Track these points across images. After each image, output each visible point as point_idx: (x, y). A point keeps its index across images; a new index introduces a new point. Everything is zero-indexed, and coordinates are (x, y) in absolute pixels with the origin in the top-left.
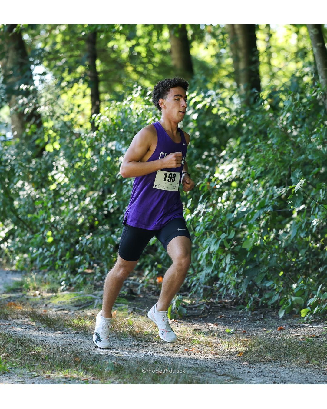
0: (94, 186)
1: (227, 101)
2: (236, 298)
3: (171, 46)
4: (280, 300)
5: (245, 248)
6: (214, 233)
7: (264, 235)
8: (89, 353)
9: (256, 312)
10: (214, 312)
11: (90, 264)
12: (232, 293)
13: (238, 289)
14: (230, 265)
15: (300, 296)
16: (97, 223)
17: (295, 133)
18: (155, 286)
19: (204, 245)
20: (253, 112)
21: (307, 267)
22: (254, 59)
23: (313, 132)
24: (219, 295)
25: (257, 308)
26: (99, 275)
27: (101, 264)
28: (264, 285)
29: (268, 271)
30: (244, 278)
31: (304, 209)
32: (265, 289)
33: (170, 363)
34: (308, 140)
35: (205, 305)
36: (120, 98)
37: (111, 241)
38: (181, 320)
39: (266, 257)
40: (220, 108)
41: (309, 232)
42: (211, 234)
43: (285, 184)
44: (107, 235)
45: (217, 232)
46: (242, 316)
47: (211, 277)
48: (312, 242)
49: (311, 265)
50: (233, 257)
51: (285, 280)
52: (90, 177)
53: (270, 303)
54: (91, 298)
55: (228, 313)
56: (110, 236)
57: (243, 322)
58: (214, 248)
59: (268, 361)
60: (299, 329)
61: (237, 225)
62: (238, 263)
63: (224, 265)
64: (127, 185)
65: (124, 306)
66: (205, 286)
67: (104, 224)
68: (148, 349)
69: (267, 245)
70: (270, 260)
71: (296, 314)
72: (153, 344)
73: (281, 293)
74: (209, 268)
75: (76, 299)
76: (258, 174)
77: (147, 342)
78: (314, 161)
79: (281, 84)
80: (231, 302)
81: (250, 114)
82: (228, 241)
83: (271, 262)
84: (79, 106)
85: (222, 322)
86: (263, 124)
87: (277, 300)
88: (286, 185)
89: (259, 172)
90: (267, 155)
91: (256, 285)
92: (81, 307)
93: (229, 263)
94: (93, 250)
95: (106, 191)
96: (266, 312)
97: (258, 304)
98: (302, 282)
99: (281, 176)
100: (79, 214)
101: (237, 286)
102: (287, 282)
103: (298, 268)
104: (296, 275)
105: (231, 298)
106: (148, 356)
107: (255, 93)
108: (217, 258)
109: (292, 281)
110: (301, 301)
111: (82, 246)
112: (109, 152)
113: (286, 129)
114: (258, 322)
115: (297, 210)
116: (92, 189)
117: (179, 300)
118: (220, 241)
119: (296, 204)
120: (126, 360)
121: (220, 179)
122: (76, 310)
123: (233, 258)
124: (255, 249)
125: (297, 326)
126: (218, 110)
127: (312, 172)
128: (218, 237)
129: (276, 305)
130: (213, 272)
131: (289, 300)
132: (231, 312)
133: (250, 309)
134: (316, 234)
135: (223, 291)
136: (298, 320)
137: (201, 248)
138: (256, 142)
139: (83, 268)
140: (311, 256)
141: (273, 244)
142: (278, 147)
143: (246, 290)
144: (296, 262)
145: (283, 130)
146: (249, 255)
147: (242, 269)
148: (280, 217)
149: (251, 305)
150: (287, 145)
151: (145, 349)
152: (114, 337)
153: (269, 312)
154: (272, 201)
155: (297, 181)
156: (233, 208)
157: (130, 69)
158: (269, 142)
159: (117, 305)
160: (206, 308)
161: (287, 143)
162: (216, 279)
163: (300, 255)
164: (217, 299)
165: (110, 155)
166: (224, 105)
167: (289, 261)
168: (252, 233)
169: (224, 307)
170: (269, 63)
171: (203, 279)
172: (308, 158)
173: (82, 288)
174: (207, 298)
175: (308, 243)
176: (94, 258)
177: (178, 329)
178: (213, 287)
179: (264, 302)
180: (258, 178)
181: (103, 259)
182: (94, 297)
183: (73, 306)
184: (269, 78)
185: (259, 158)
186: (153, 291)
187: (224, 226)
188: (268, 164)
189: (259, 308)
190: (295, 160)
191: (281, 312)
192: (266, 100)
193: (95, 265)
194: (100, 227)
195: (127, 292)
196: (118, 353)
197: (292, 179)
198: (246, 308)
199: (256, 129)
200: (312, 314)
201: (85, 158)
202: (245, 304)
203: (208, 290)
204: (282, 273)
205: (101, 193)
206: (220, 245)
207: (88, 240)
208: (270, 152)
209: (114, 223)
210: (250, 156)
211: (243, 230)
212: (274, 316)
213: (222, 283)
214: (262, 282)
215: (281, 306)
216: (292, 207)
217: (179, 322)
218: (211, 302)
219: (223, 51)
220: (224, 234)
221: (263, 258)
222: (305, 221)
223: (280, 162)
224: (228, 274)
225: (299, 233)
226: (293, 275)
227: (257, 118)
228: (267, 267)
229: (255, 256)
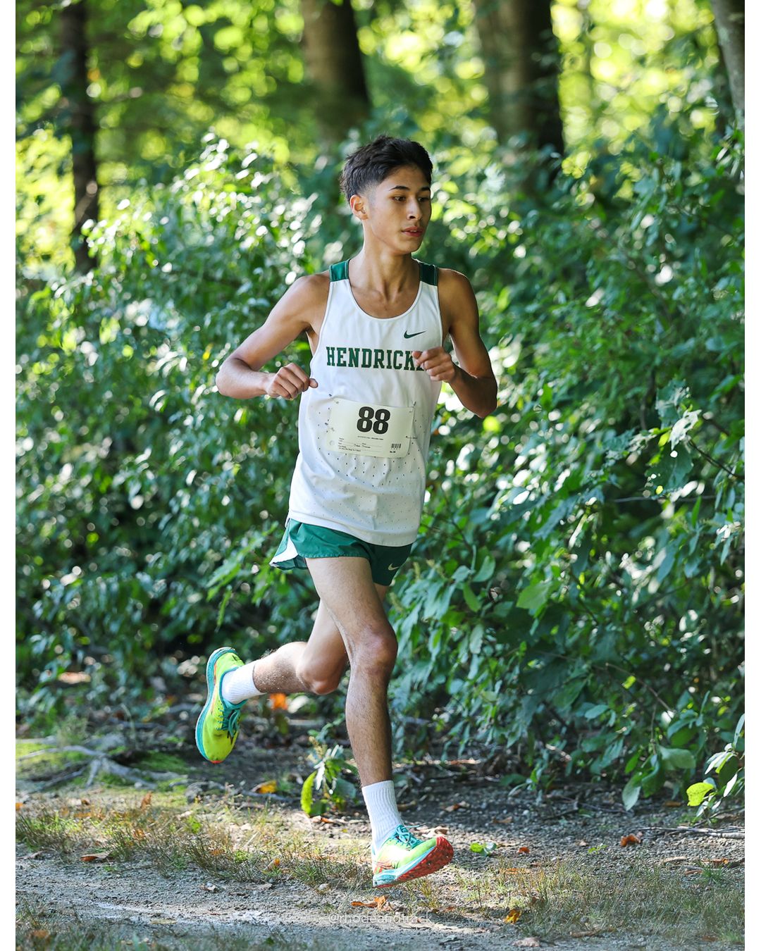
0: (85, 431)
1: (471, 184)
2: (498, 752)
3: (305, 24)
4: (627, 757)
5: (525, 607)
6: (434, 567)
7: (580, 572)
8: (76, 915)
9: (557, 793)
10: (436, 795)
11: (74, 657)
12: (489, 739)
13: (504, 726)
14: (482, 659)
15: (686, 747)
16: (93, 538)
17: (665, 275)
18: (265, 721)
19: (406, 601)
20: (548, 214)
21: (706, 663)
22: (547, 61)
23: (719, 272)
24: (450, 746)
25: (560, 782)
26: (102, 688)
27: (107, 659)
28: (579, 714)
29: (591, 675)
30: (521, 694)
31: (693, 494)
32: (584, 728)
33: (310, 943)
34: (706, 295)
35: (409, 773)
36: (161, 175)
37: (136, 591)
38: (340, 816)
39: (586, 634)
40: (451, 204)
41: (709, 562)
42: (425, 568)
43: (638, 422)
44: (124, 574)
45: (443, 564)
46: (517, 806)
47: (427, 694)
48: (718, 590)
49: (715, 655)
50: (491, 634)
51: (641, 700)
52: (73, 404)
53: (597, 767)
54: (80, 757)
55: (475, 795)
56: (134, 575)
57: (520, 822)
58: (436, 609)
59: (594, 935)
60: (683, 841)
61: (501, 542)
62: (504, 651)
63: (463, 659)
64: (183, 429)
65: (175, 779)
66: (410, 719)
67: (115, 543)
68: (245, 903)
69: (588, 601)
70: (596, 644)
71: (673, 797)
72: (261, 887)
73: (630, 739)
74: (421, 667)
75: (37, 760)
76: (561, 393)
77: (243, 881)
78: (722, 356)
79: (625, 135)
80: (486, 764)
81: (539, 223)
82: (476, 588)
83: (599, 647)
84: (40, 200)
85: (460, 821)
86: (574, 251)
87: (619, 759)
88: (643, 424)
89: (564, 390)
90: (588, 339)
91: (557, 717)
92: (49, 784)
93: (478, 651)
94: (84, 616)
95: (120, 446)
96: (587, 794)
97: (563, 770)
98: (690, 706)
99: (626, 401)
100: (41, 514)
101: (503, 719)
102: (646, 704)
103: (677, 666)
104: (671, 685)
105: (484, 754)
106: (246, 923)
107: (550, 159)
108: (444, 636)
109: (660, 704)
110: (686, 759)
111: (52, 605)
112: (128, 332)
113: (641, 263)
114: (563, 822)
115: (675, 497)
116: (80, 440)
117: (334, 761)
118: (452, 589)
119: (671, 481)
120: (184, 936)
121: (449, 408)
122: (35, 792)
123: (490, 638)
124: (554, 612)
125: (677, 834)
126: (445, 210)
127: (718, 389)
128: (448, 576)
129: (616, 772)
130: (431, 678)
131: (654, 759)
132: (486, 793)
133: (540, 785)
134: (730, 568)
135: (462, 733)
136: (678, 815)
137: (397, 608)
138: (555, 303)
139: (55, 670)
140: (716, 631)
141: (607, 594)
142: (617, 317)
143: (529, 731)
144: (672, 649)
145: (632, 265)
146: (538, 629)
147: (517, 670)
148: (624, 518)
149: (543, 774)
150: (645, 309)
151: (238, 902)
152: (148, 867)
153: (594, 793)
154: (601, 472)
155: (674, 415)
156: (488, 492)
157: (186, 92)
158: (592, 301)
159: (156, 776)
160: (413, 782)
161: (644, 304)
162: (440, 698)
163: (683, 626)
164: (444, 756)
165: (133, 340)
166: (461, 194)
167: (652, 644)
168: (543, 566)
169: (464, 779)
170: (588, 74)
171: (405, 697)
172: (705, 348)
173: (51, 727)
174: (415, 752)
175: (705, 591)
176: (86, 640)
177: (334, 843)
178: (432, 721)
179: (581, 763)
180: (561, 406)
181: (114, 643)
182: (87, 752)
183: (28, 780)
184: (590, 116)
185: (564, 349)
186: (259, 736)
187: (462, 544)
188: (591, 365)
189: (566, 782)
190: (667, 352)
191: (629, 794)
192: (585, 178)
193: (90, 661)
194: (103, 551)
195: (182, 739)
196: (158, 915)
197: (660, 405)
198: (529, 781)
199: (554, 264)
200: (717, 798)
201: (58, 350)
202: (524, 770)
203: (417, 730)
204: (632, 679)
205: (104, 453)
206: (452, 602)
207: (68, 587)
208: (594, 331)
209: (144, 537)
210: (537, 341)
211: (518, 556)
212: (608, 806)
213: (460, 709)
214: (575, 706)
215: (630, 776)
216: (660, 489)
217: (334, 825)
218: (428, 766)
219: (455, 39)
220: (463, 568)
221: (576, 636)
222: (699, 530)
223: (625, 358)
224: (476, 684)
225: (679, 564)
226: (662, 687)
227: (557, 234)
228: (590, 662)
229: (554, 631)
